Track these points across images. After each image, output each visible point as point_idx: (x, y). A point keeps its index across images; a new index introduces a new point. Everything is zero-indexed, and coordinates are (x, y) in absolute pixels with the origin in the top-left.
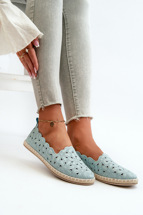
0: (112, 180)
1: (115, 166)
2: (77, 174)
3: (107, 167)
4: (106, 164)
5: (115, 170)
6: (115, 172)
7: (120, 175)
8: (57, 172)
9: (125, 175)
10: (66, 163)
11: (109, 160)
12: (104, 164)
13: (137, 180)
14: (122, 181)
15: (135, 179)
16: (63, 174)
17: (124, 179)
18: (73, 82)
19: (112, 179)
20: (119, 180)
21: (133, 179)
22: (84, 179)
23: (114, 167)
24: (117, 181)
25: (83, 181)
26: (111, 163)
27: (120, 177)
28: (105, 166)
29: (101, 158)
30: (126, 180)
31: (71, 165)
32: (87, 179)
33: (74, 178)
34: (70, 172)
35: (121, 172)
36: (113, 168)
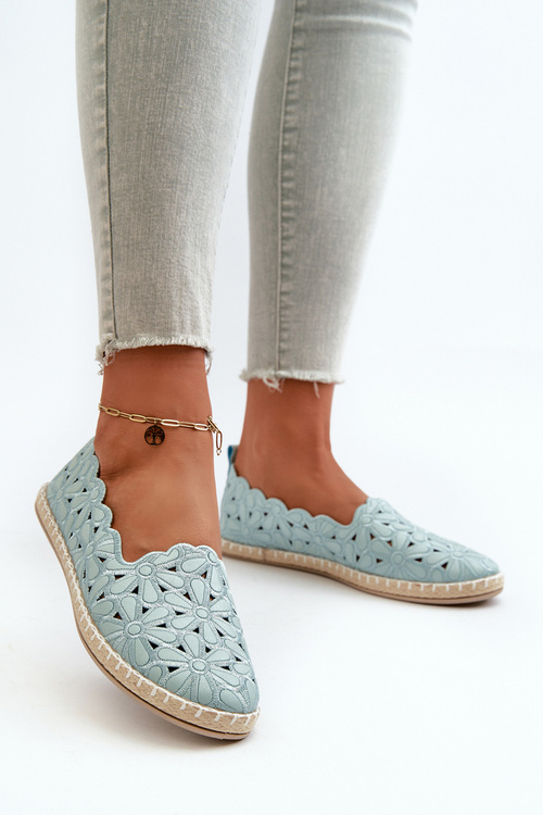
0: (410, 587)
3: (390, 542)
4: (384, 533)
5: (417, 552)
6: (419, 560)
7: (437, 569)
9: (453, 568)
10: (144, 611)
11: (393, 518)
12: (375, 533)
13: (500, 579)
14: (445, 587)
15: (492, 578)
17: (454, 581)
18: (285, 234)
19: (410, 583)
20: (434, 585)
21: (485, 576)
23: (413, 541)
24: (428, 590)
25: (183, 708)
26: (402, 530)
27: (438, 576)
28: (381, 541)
29: (363, 514)
30: (460, 584)
31: (164, 625)
32: (206, 705)
33: (151, 684)
34: (145, 653)
35: (441, 558)
36: (411, 544)
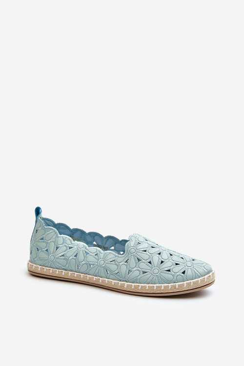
1: (165, 256)
2: (184, 273)
8: (142, 287)
10: (150, 262)
16: (157, 285)
22: (200, 278)
25: (199, 282)
31: (162, 262)
33: (181, 283)
34: (168, 276)
